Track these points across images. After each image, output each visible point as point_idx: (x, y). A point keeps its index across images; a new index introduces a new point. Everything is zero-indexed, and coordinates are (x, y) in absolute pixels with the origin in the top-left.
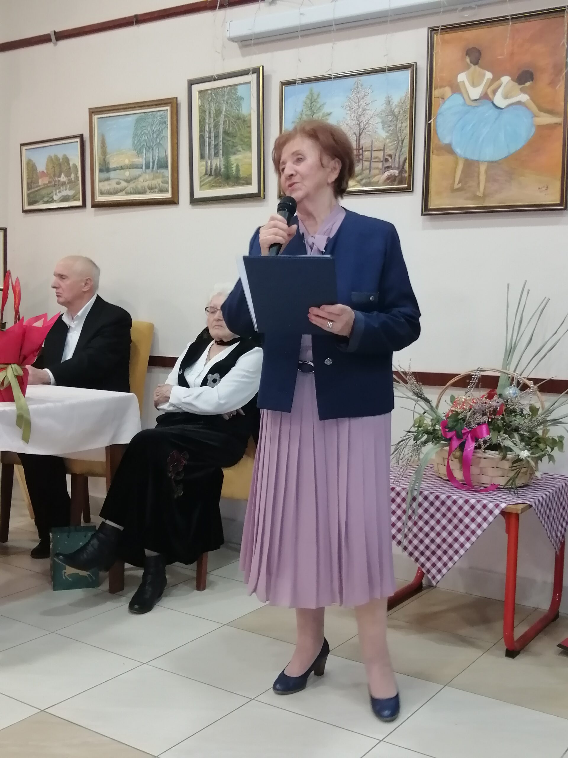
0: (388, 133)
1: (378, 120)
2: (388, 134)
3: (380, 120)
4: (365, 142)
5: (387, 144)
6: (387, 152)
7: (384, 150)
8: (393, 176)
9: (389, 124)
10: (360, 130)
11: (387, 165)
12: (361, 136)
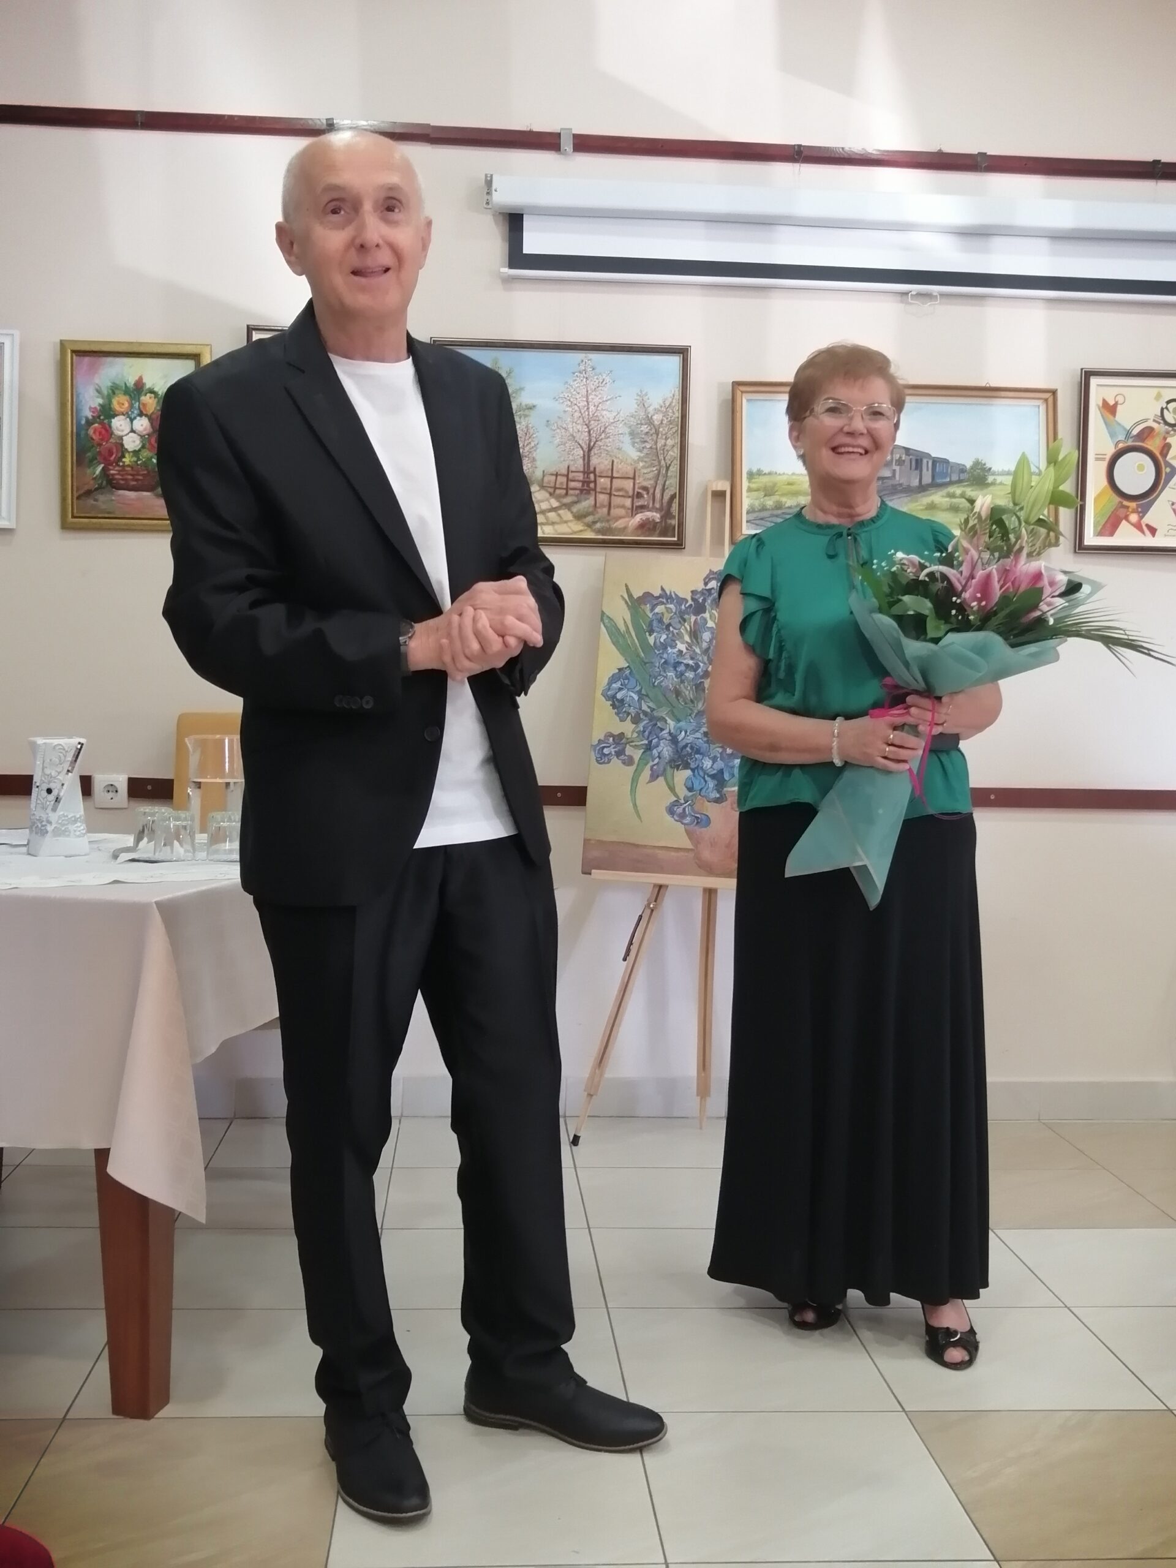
0: (641, 451)
1: (623, 429)
2: (642, 455)
3: (627, 430)
4: (599, 462)
5: (640, 470)
6: (639, 483)
7: (634, 478)
8: (650, 522)
9: (643, 438)
10: (590, 441)
11: (640, 504)
12: (592, 453)
